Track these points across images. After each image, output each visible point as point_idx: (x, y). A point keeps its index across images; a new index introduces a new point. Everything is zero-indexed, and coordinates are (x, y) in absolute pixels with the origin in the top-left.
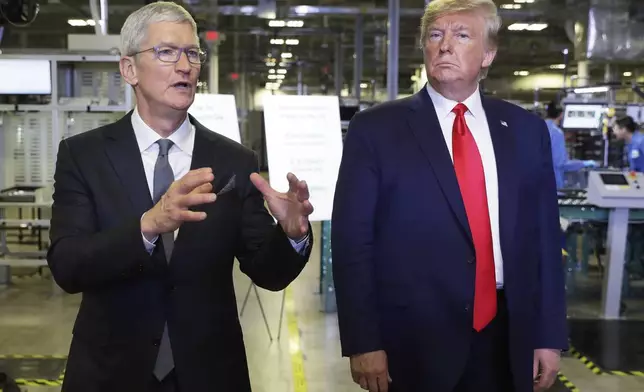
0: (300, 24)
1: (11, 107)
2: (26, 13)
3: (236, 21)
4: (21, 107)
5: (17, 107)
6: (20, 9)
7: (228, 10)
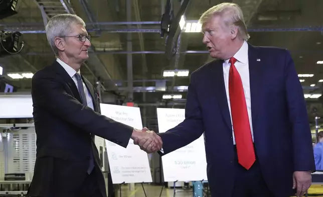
0: (180, 97)
1: (11, 125)
2: (16, 46)
3: (144, 96)
4: (17, 125)
5: (14, 125)
6: (13, 44)
7: (139, 89)
